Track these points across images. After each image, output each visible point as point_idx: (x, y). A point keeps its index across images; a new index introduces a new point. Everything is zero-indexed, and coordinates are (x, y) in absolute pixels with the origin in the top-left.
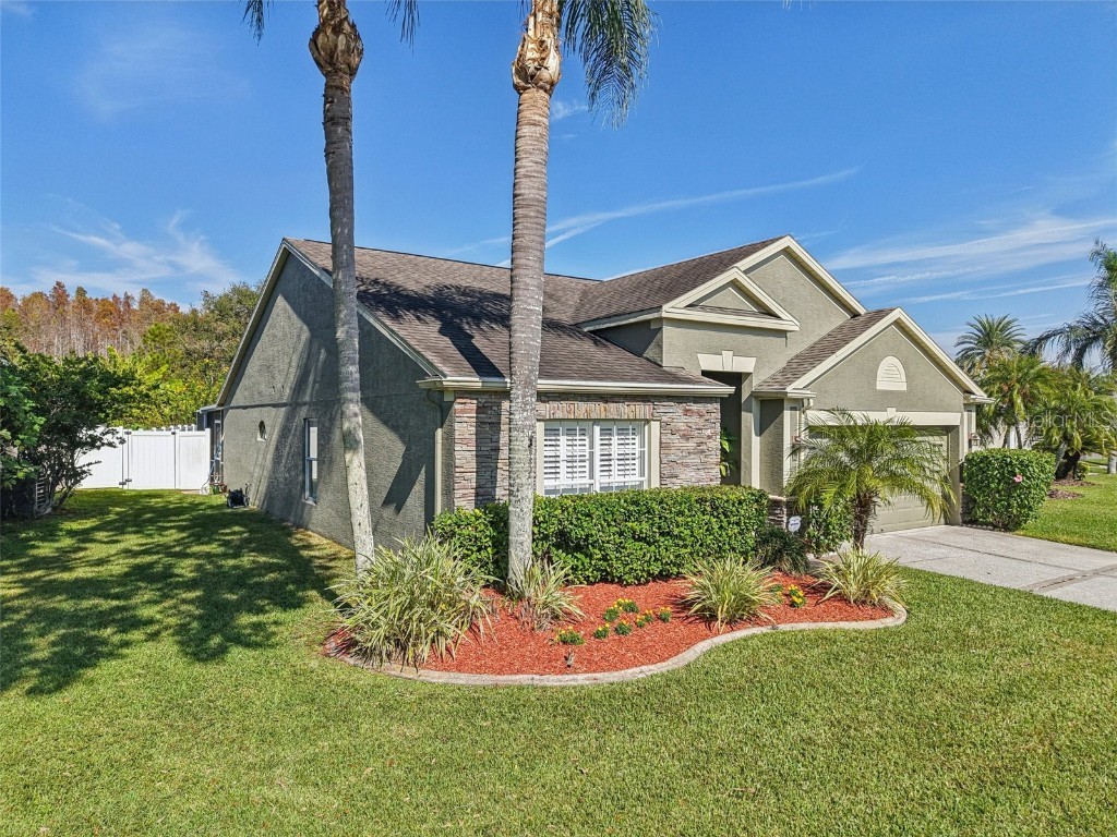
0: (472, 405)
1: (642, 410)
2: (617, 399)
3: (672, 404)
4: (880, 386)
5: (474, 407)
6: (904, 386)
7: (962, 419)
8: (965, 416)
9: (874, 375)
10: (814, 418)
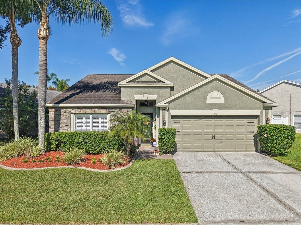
0: (53, 110)
1: (104, 111)
2: (95, 108)
3: (114, 109)
4: (208, 102)
5: (54, 111)
6: (223, 101)
7: (261, 113)
8: (264, 111)
9: (205, 98)
10: (174, 112)
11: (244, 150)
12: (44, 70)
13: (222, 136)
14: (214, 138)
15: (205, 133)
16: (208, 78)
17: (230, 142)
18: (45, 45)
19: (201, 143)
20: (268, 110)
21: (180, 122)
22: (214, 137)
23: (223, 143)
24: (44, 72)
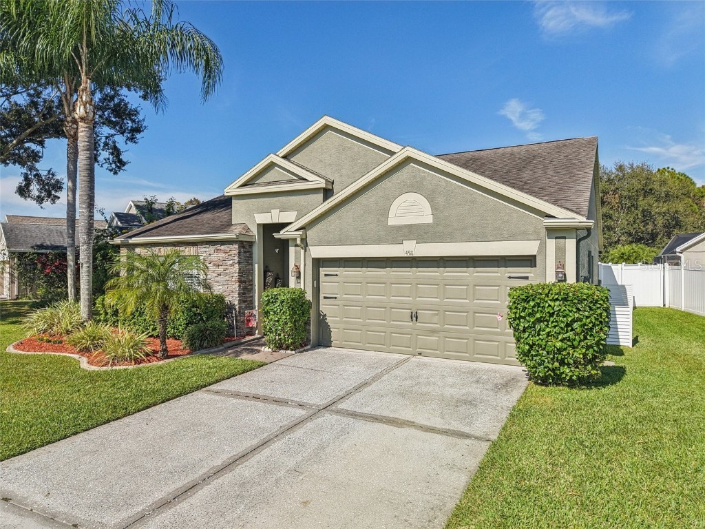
1: (193, 250)
2: (181, 245)
3: (208, 246)
4: (393, 221)
6: (428, 219)
7: (543, 248)
8: (551, 244)
9: (385, 213)
10: (317, 252)
11: (498, 358)
12: (84, 176)
13: (437, 314)
14: (414, 319)
15: (392, 305)
16: (394, 153)
17: (457, 331)
18: (85, 131)
19: (382, 329)
20: (565, 238)
21: (337, 275)
22: (415, 317)
23: (442, 334)
24: (84, 181)
